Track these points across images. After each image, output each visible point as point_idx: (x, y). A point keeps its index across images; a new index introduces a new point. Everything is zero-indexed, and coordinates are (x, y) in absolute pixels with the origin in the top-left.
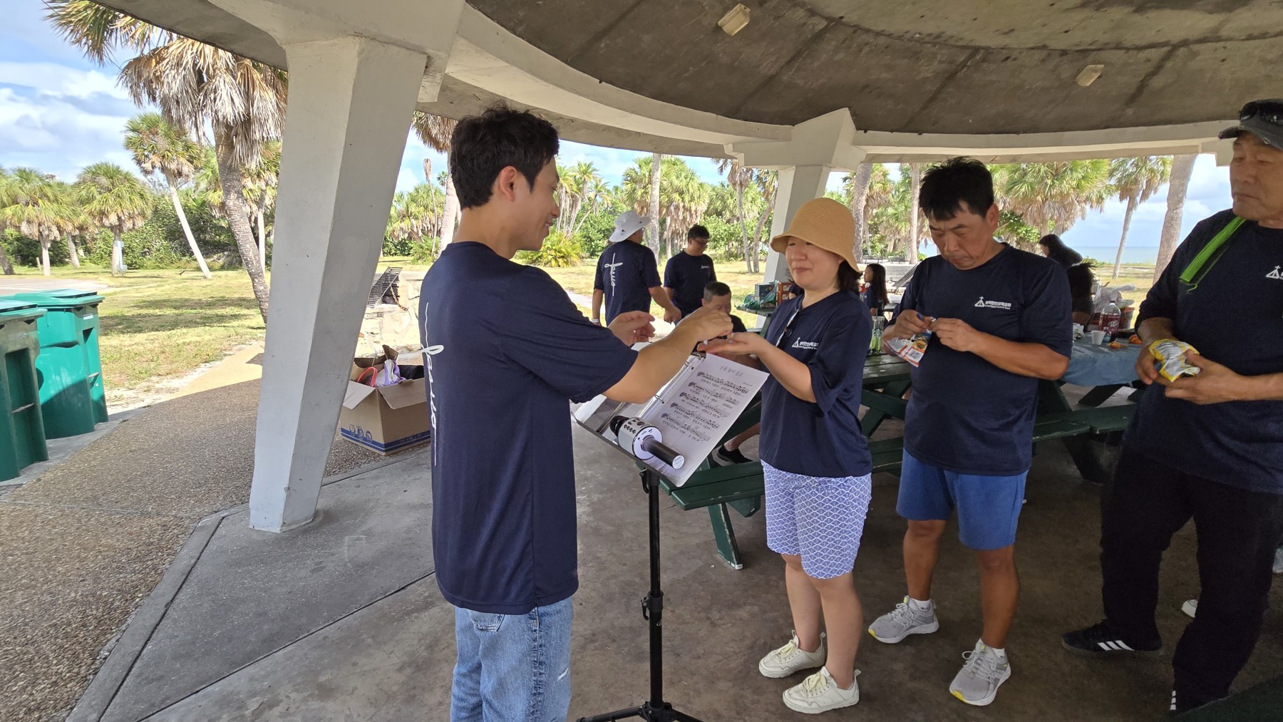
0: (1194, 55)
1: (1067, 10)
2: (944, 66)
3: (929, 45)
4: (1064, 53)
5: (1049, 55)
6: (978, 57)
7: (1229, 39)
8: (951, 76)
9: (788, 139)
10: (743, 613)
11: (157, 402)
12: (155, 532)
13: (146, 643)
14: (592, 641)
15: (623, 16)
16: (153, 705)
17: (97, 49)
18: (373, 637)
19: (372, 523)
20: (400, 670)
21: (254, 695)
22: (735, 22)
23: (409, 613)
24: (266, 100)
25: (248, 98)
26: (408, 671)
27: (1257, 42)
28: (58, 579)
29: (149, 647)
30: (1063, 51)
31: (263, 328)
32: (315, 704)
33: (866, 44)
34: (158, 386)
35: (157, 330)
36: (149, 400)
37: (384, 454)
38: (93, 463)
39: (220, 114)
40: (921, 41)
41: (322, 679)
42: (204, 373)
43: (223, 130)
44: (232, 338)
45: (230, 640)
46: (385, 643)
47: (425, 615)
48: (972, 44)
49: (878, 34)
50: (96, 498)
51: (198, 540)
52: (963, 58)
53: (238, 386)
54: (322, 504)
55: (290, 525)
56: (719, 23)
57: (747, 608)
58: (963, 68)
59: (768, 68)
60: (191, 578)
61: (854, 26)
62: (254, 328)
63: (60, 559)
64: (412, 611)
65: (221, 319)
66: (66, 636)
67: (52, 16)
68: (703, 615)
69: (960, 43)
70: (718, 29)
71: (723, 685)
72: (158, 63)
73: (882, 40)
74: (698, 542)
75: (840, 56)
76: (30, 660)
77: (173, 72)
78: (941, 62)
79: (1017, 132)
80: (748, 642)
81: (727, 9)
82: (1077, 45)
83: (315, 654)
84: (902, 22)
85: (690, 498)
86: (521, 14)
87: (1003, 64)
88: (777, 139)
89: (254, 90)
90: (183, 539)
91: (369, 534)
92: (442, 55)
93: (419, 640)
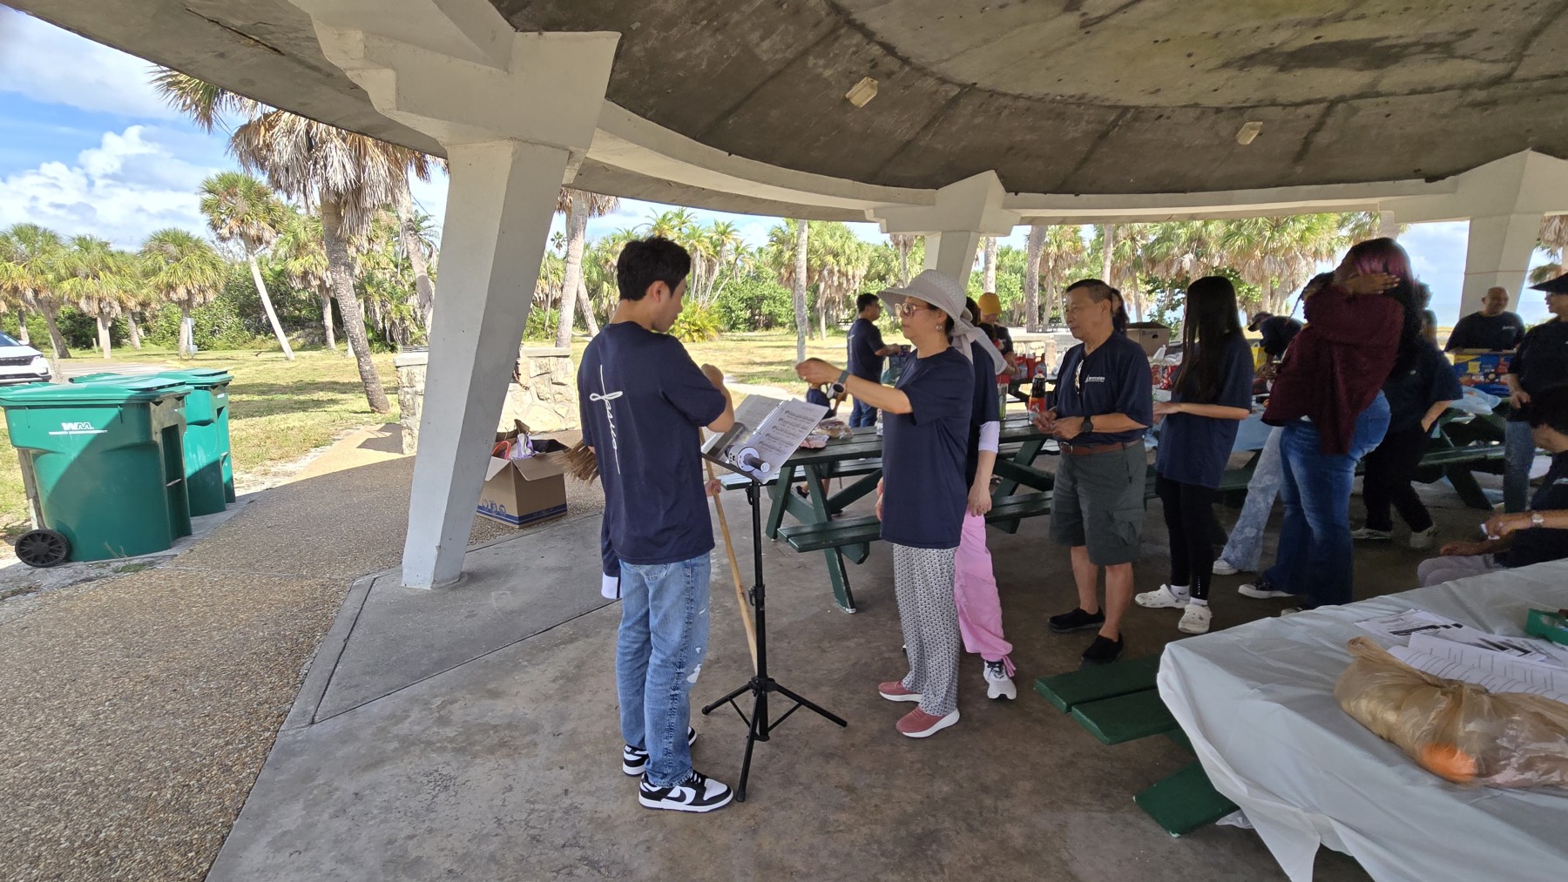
0: (1355, 111)
1: (1209, 71)
2: (1092, 126)
3: (1073, 106)
4: (1218, 110)
5: (1203, 113)
6: (1129, 116)
7: (1390, 94)
8: (1103, 136)
9: (932, 203)
10: (851, 644)
11: (278, 485)
12: (316, 589)
13: (336, 666)
14: (716, 663)
15: (749, 96)
16: (356, 702)
17: (206, 117)
18: (528, 661)
19: (513, 582)
20: (554, 681)
21: (436, 696)
23: (557, 645)
24: (378, 164)
25: (359, 166)
26: (561, 681)
27: (1423, 97)
28: (244, 623)
29: (339, 667)
30: (1217, 108)
31: (368, 412)
32: (487, 702)
33: (1005, 107)
34: (273, 469)
35: (253, 416)
36: (268, 483)
37: (517, 527)
38: (236, 537)
39: (330, 182)
40: (1064, 101)
41: (489, 687)
42: (314, 459)
43: (333, 199)
44: (338, 422)
45: (406, 663)
46: (539, 665)
47: (570, 646)
48: (1119, 104)
49: (1017, 97)
50: (250, 564)
51: (356, 596)
52: (1112, 118)
53: (357, 469)
54: (465, 567)
55: (443, 581)
56: (847, 96)
58: (1114, 127)
59: (903, 133)
60: (360, 621)
61: (989, 91)
62: (357, 413)
63: (238, 610)
64: (560, 644)
65: (318, 404)
66: (268, 660)
67: (160, 80)
68: (816, 645)
69: (1108, 104)
70: (847, 101)
71: (825, 689)
72: (267, 130)
73: (1021, 103)
74: (818, 593)
75: (977, 121)
76: (246, 674)
77: (285, 139)
78: (1088, 122)
79: (1185, 191)
80: (851, 663)
81: (853, 83)
82: (1230, 103)
83: (481, 671)
84: (1039, 85)
85: (805, 542)
86: (651, 101)
87: (1157, 122)
88: (920, 204)
89: (365, 155)
90: (342, 595)
91: (513, 590)
92: (583, 150)
93: (568, 663)
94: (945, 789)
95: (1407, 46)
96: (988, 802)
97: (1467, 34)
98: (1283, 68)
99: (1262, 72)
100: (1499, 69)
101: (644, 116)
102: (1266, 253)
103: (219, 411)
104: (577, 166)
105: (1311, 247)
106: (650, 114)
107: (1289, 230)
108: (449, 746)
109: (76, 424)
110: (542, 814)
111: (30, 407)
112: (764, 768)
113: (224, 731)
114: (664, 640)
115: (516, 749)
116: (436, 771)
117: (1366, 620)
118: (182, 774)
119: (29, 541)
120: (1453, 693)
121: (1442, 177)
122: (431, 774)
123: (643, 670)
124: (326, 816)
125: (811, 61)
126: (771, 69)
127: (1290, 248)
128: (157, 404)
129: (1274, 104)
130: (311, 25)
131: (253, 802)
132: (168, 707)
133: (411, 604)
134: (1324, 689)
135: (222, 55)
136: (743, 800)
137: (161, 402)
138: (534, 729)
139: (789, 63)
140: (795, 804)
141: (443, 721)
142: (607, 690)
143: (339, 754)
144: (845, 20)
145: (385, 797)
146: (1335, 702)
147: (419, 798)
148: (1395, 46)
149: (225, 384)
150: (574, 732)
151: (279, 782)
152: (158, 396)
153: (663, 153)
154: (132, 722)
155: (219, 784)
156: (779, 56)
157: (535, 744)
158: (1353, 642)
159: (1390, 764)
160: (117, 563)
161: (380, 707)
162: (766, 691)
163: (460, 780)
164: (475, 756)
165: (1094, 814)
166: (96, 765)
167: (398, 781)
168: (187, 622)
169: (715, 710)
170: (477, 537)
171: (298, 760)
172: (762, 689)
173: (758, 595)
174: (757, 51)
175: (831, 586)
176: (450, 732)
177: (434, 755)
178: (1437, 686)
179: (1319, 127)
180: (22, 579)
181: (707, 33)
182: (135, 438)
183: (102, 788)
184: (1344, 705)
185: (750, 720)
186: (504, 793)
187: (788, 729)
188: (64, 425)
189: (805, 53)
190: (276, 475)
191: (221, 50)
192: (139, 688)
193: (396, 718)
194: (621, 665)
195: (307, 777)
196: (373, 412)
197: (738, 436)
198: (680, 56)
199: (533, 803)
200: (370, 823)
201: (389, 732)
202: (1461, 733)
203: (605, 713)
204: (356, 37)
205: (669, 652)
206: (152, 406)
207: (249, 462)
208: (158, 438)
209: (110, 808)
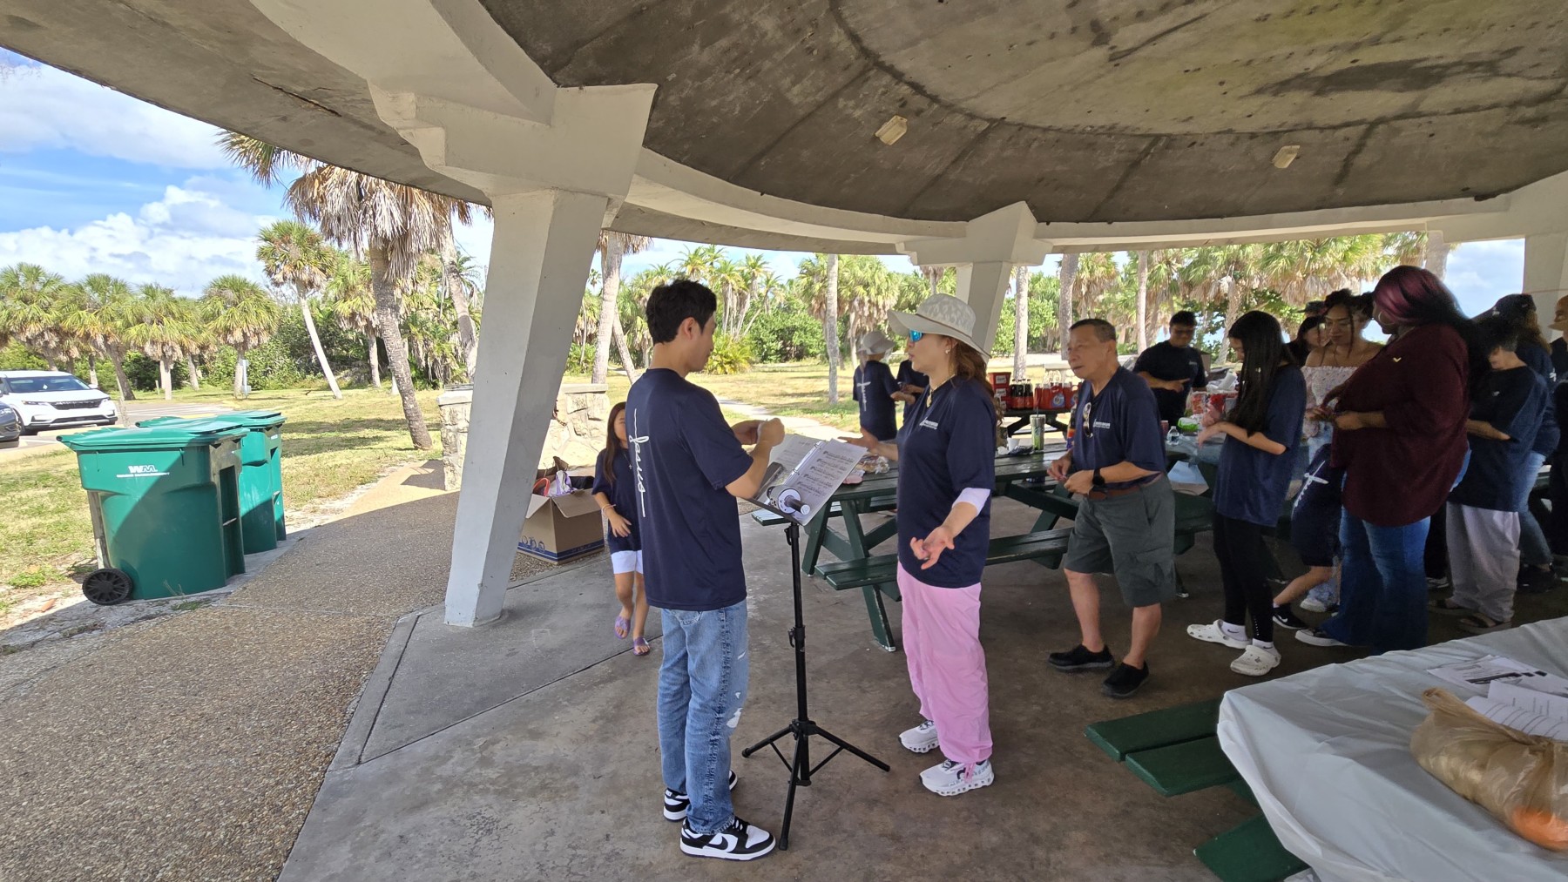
0: (1397, 131)
1: (1241, 97)
2: (1123, 155)
3: (1104, 136)
4: (1253, 136)
5: (1238, 139)
6: (1161, 144)
7: (1435, 114)
8: (1135, 164)
9: (963, 235)
10: (891, 683)
11: (327, 522)
12: (362, 627)
13: (382, 703)
14: (755, 703)
16: (402, 741)
17: (265, 171)
18: (568, 700)
19: (553, 619)
20: (594, 721)
21: (478, 737)
22: (892, 132)
23: (596, 684)
24: (423, 209)
25: (406, 214)
26: (601, 722)
27: (1469, 115)
28: (293, 660)
29: (385, 706)
30: (1252, 133)
31: (412, 449)
32: (528, 743)
33: (1035, 140)
34: (322, 507)
36: (317, 521)
37: (556, 563)
38: (287, 575)
39: (379, 229)
40: (1095, 132)
41: (531, 727)
42: (361, 496)
43: (381, 246)
44: (382, 459)
45: (449, 702)
46: (578, 704)
47: (610, 686)
48: (1151, 132)
49: (1046, 130)
50: (300, 602)
51: (401, 633)
52: (1144, 146)
53: (401, 506)
54: (506, 604)
55: (481, 620)
56: (877, 134)
57: (896, 680)
58: (1146, 156)
59: (933, 168)
60: (404, 660)
61: (1018, 124)
62: (401, 450)
63: (289, 648)
64: (600, 683)
65: (364, 441)
66: (316, 699)
67: (224, 141)
68: (855, 685)
69: (1138, 133)
70: (878, 138)
71: (865, 731)
72: (321, 183)
73: (1051, 135)
74: (856, 631)
75: (1008, 153)
76: (296, 713)
77: (337, 190)
78: (1120, 151)
79: (1221, 216)
80: (893, 703)
81: (883, 122)
82: (1265, 128)
83: (522, 711)
84: (1068, 117)
85: (842, 580)
86: (686, 147)
87: (1190, 149)
88: (950, 236)
89: (412, 202)
90: (388, 633)
91: (553, 628)
92: (621, 197)
93: (608, 702)
94: (994, 839)
95: (1447, 67)
96: (1040, 853)
97: (1511, 52)
98: (1319, 93)
99: (1297, 97)
100: (1549, 86)
101: (680, 162)
102: (1308, 275)
103: (273, 451)
104: (615, 211)
105: (1354, 267)
106: (685, 158)
107: (1330, 251)
108: (492, 788)
109: (141, 467)
110: (584, 860)
111: (100, 452)
112: (806, 814)
113: (274, 771)
114: (702, 685)
115: (557, 792)
116: (479, 814)
117: (1439, 667)
118: (235, 814)
119: (96, 580)
120: (1544, 751)
121: (1493, 195)
122: (474, 817)
123: (682, 712)
124: (372, 859)
125: (841, 103)
126: (801, 112)
127: (1333, 269)
128: (216, 446)
129: (1310, 127)
130: (366, 88)
131: (302, 844)
132: (222, 745)
133: (454, 642)
134: (1401, 744)
135: (284, 119)
136: (786, 849)
137: (219, 445)
138: (575, 770)
139: (819, 106)
140: (839, 854)
141: (485, 762)
142: (647, 731)
143: (385, 795)
144: (872, 62)
145: (429, 840)
146: (1411, 758)
147: (462, 841)
148: (1433, 67)
149: (279, 426)
150: (614, 775)
151: (326, 823)
152: (217, 439)
153: (696, 195)
154: (188, 761)
155: (269, 824)
156: (810, 99)
157: (576, 787)
158: (1428, 693)
159: (1477, 828)
160: (176, 601)
161: (424, 748)
162: (808, 734)
163: (502, 824)
164: (517, 799)
165: (1151, 868)
166: (155, 804)
167: (442, 824)
168: (240, 660)
169: (754, 753)
170: (518, 572)
171: (346, 801)
172: (803, 732)
173: (798, 635)
174: (789, 96)
175: (869, 623)
176: (491, 773)
177: (477, 797)
178: (1524, 743)
179: (1359, 148)
180: (87, 617)
181: (740, 81)
182: (193, 479)
183: (159, 828)
184: (1422, 761)
185: (791, 764)
186: (545, 838)
187: (831, 773)
188: (130, 468)
189: (835, 96)
190: (324, 512)
191: (283, 113)
192: (194, 726)
193: (440, 759)
194: (661, 706)
195: (354, 818)
196: (416, 448)
197: (776, 477)
198: (714, 103)
199: (574, 848)
200: (416, 867)
201: (432, 774)
202: (1555, 796)
203: (645, 755)
204: (408, 99)
205: (708, 697)
206: (211, 448)
207: (300, 499)
208: (216, 479)
209: (167, 848)
